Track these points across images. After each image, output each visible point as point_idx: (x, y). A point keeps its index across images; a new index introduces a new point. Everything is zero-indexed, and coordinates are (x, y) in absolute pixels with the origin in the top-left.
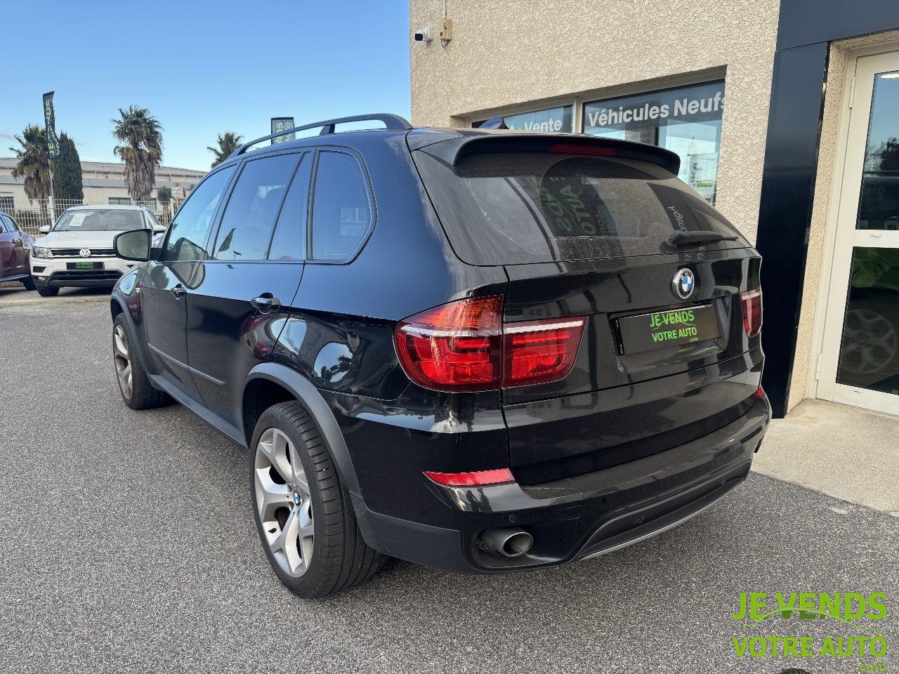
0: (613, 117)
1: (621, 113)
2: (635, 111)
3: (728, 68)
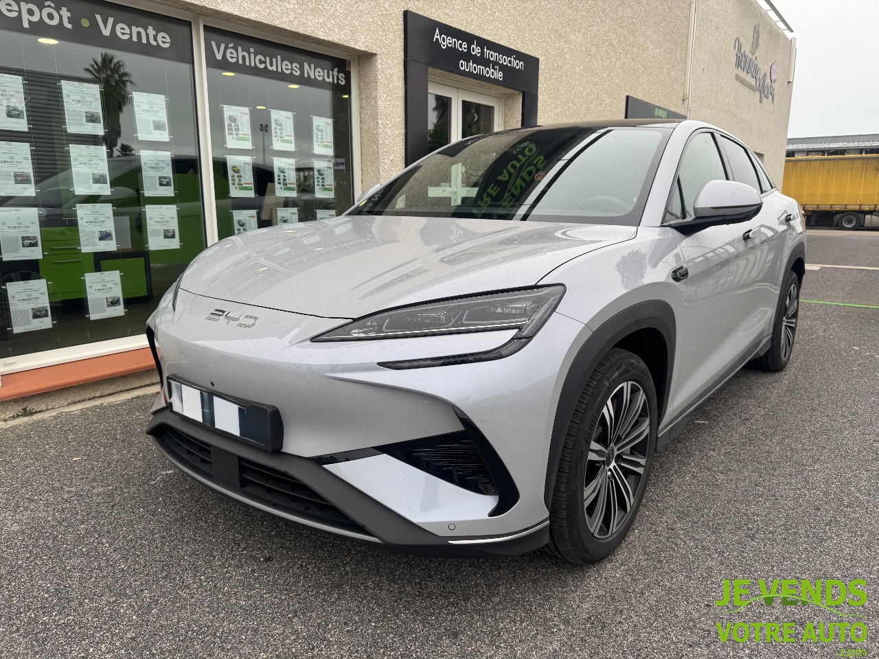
0: (244, 57)
1: (252, 55)
2: (268, 59)
3: (378, 57)
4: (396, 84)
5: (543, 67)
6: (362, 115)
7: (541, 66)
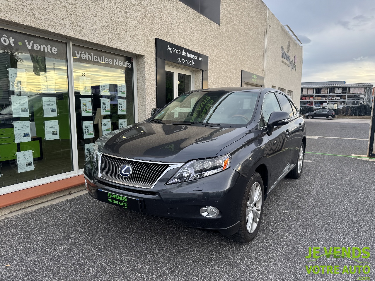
0: (89, 57)
1: (92, 56)
2: (99, 57)
3: (145, 57)
4: (152, 68)
5: (210, 60)
6: (138, 80)
7: (209, 60)
